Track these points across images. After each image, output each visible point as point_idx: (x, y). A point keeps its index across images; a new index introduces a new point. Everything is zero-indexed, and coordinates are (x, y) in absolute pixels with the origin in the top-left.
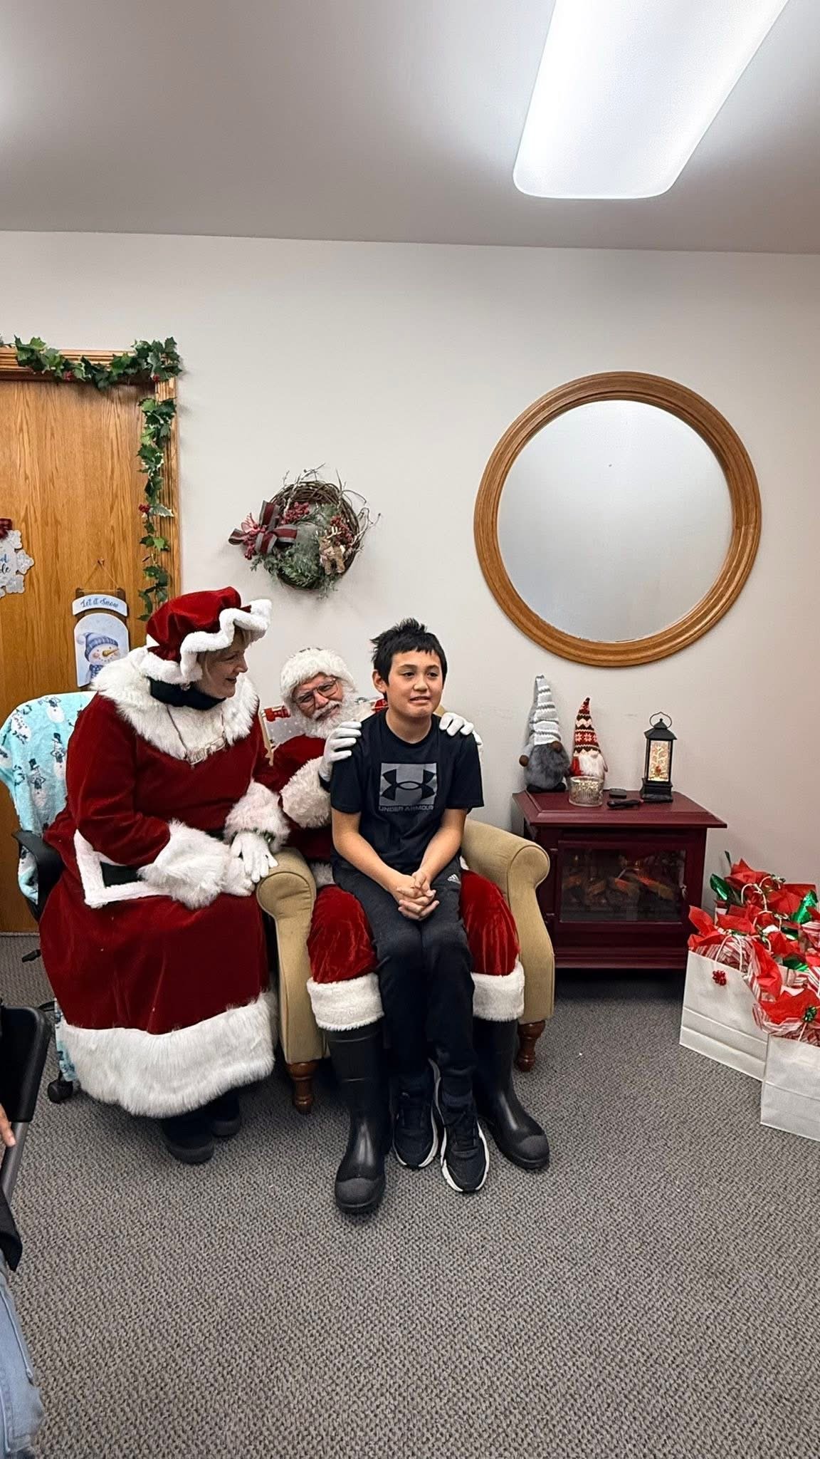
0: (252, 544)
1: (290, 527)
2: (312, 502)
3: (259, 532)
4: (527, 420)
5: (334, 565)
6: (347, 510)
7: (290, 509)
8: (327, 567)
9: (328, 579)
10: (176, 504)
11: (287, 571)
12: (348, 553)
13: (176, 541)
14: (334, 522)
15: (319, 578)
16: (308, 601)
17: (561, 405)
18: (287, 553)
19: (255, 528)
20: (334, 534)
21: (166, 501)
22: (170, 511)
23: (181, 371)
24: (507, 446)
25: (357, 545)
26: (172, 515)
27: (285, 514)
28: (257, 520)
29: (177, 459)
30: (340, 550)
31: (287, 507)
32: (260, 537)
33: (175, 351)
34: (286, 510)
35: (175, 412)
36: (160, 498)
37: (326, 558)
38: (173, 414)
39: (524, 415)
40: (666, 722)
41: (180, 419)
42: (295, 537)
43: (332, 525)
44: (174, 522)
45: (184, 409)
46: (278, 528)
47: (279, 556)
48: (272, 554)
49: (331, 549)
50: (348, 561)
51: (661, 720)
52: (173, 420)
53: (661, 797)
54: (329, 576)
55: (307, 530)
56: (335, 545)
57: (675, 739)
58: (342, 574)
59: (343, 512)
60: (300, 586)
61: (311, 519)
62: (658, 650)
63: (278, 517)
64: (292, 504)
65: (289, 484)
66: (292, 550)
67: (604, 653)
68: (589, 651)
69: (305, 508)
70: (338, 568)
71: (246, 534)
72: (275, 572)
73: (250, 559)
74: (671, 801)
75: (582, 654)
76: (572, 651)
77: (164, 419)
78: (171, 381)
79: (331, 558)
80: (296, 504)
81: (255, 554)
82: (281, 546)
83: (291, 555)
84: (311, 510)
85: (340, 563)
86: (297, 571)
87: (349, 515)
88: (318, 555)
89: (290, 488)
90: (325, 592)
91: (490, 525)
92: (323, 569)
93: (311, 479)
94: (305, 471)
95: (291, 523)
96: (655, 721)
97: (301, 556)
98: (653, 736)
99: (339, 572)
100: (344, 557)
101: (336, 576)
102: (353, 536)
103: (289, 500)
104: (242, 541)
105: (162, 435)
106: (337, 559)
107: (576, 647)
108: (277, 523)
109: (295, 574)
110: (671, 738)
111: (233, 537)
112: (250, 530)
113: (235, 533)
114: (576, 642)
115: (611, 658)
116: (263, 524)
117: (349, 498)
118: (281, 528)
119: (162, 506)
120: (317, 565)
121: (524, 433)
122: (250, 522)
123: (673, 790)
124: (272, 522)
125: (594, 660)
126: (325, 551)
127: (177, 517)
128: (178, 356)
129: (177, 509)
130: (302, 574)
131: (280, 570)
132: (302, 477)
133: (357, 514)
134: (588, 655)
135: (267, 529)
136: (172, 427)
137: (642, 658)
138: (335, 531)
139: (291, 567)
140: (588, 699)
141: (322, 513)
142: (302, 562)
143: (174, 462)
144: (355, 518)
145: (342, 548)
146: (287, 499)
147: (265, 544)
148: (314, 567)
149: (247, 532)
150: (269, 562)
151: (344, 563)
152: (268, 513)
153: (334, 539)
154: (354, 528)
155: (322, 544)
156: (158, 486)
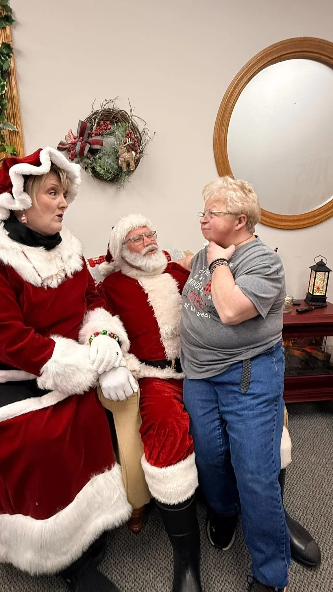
0: (73, 150)
1: (98, 138)
2: (112, 123)
3: (77, 141)
4: (248, 69)
5: (128, 165)
6: (134, 129)
7: (97, 126)
8: (124, 166)
9: (124, 175)
10: (19, 123)
11: (98, 169)
12: (136, 158)
13: (21, 149)
14: (128, 135)
15: (119, 175)
16: (110, 190)
17: (270, 59)
18: (97, 156)
19: (75, 139)
20: (128, 143)
21: (12, 120)
22: (15, 127)
23: (14, 21)
24: (235, 88)
25: (141, 152)
26: (17, 130)
27: (94, 130)
28: (75, 133)
29: (17, 88)
30: (132, 155)
31: (95, 125)
32: (79, 145)
33: (8, 5)
34: (94, 127)
35: (13, 53)
36: (7, 118)
37: (123, 159)
38: (11, 54)
39: (247, 65)
40: (324, 261)
41: (16, 59)
42: (102, 145)
43: (126, 137)
44: (19, 136)
45: (19, 52)
46: (89, 139)
47: (92, 159)
48: (87, 157)
49: (126, 153)
50: (137, 162)
51: (322, 260)
52: (12, 59)
53: (321, 304)
54: (125, 172)
55: (109, 141)
56: (129, 151)
57: (332, 271)
58: (133, 171)
59: (132, 129)
60: (105, 180)
61: (111, 134)
62: (315, 219)
63: (89, 132)
64: (98, 124)
65: (95, 110)
66: (101, 155)
67: (285, 221)
68: (278, 220)
69: (107, 125)
70: (131, 167)
71: (70, 144)
72: (90, 170)
73: (72, 160)
74: (326, 306)
75: (274, 222)
76: (268, 220)
77: (4, 57)
78: (8, 28)
79: (126, 160)
80: (102, 122)
81: (76, 157)
82: (93, 152)
83: (100, 158)
84: (113, 128)
85: (132, 164)
86: (104, 169)
87: (136, 133)
88: (118, 158)
89: (96, 113)
90: (122, 183)
91: (223, 141)
92: (121, 168)
93: (110, 106)
94: (106, 100)
95: (99, 135)
96: (318, 260)
97: (106, 159)
98: (317, 270)
99: (132, 169)
100: (134, 161)
101: (130, 172)
102: (139, 146)
103: (97, 120)
104: (66, 148)
105: (4, 69)
106: (130, 161)
107: (271, 218)
108: (89, 136)
109: (103, 171)
110: (328, 271)
111: (60, 146)
112: (71, 141)
113: (61, 143)
114: (270, 215)
115: (290, 224)
116: (80, 136)
117: (135, 120)
118: (92, 139)
119: (9, 123)
120: (117, 164)
121: (245, 79)
122: (71, 135)
123: (327, 300)
124: (86, 136)
125: (280, 225)
126: (123, 155)
127: (20, 130)
128: (12, 9)
129: (20, 126)
130: (108, 171)
131: (93, 168)
132: (104, 104)
133: (141, 132)
134: (277, 223)
135: (82, 140)
136: (12, 65)
137: (307, 223)
138: (129, 142)
139: (100, 166)
140: (277, 249)
141: (119, 131)
142: (108, 162)
143: (15, 92)
144: (140, 134)
145: (133, 152)
146: (95, 120)
147: (82, 149)
148: (115, 166)
149: (69, 142)
150: (85, 162)
151: (135, 163)
152: (83, 129)
153: (128, 147)
154: (140, 141)
155: (120, 151)
156: (4, 107)
